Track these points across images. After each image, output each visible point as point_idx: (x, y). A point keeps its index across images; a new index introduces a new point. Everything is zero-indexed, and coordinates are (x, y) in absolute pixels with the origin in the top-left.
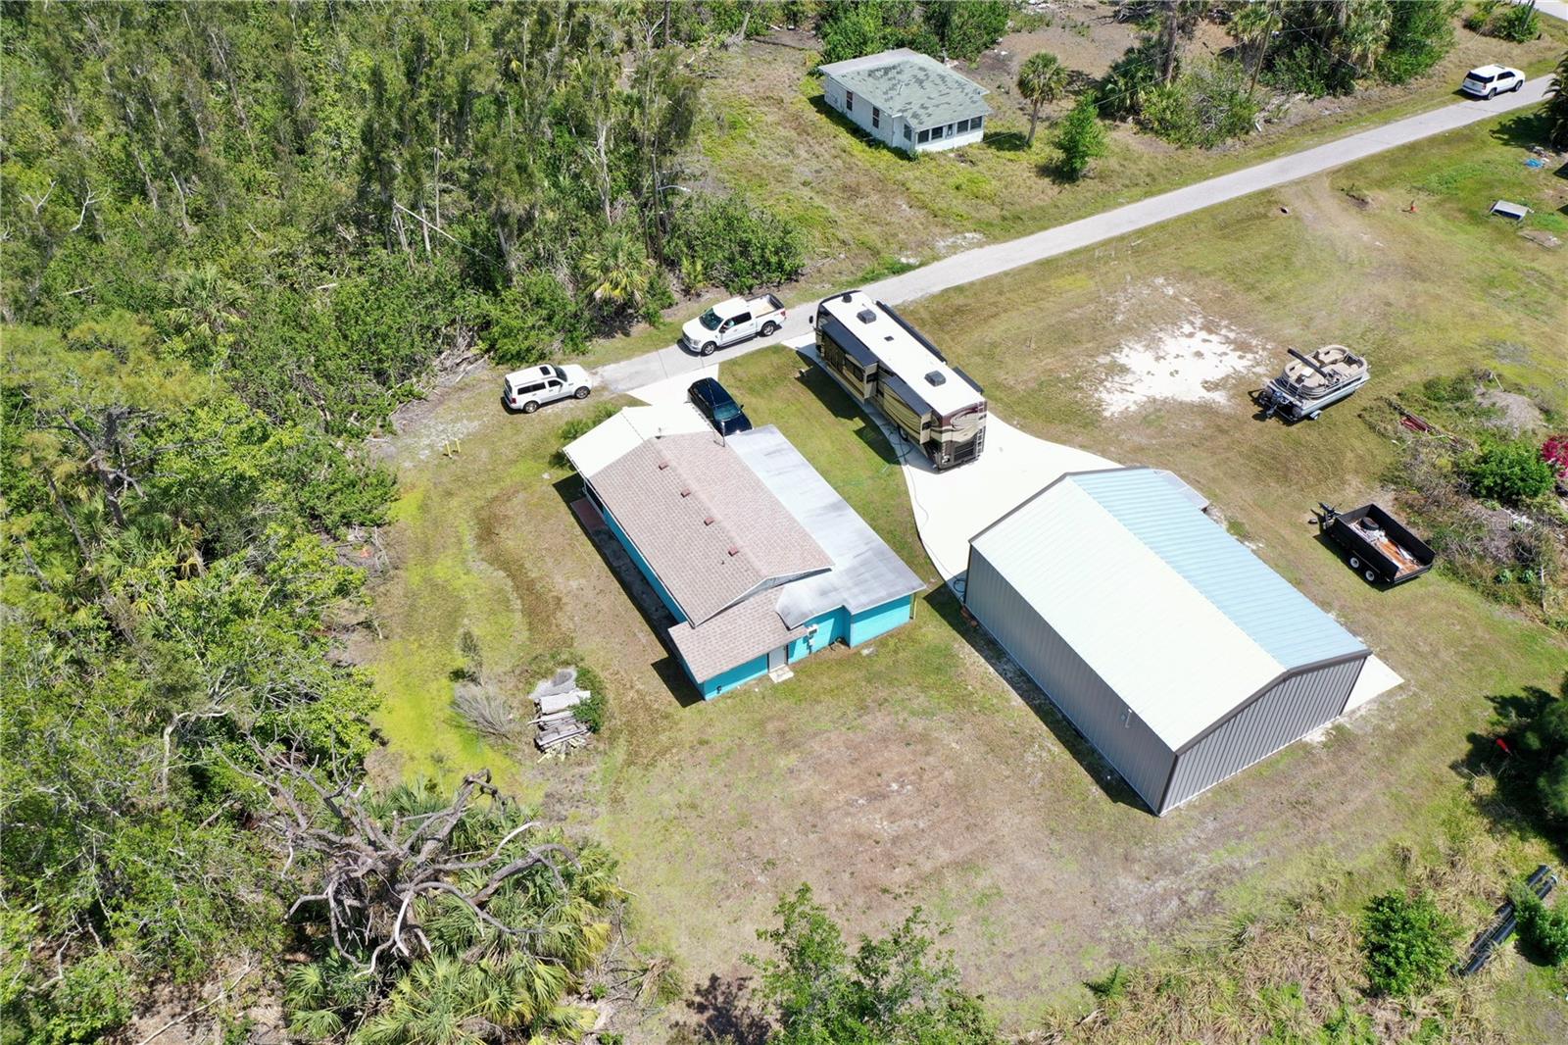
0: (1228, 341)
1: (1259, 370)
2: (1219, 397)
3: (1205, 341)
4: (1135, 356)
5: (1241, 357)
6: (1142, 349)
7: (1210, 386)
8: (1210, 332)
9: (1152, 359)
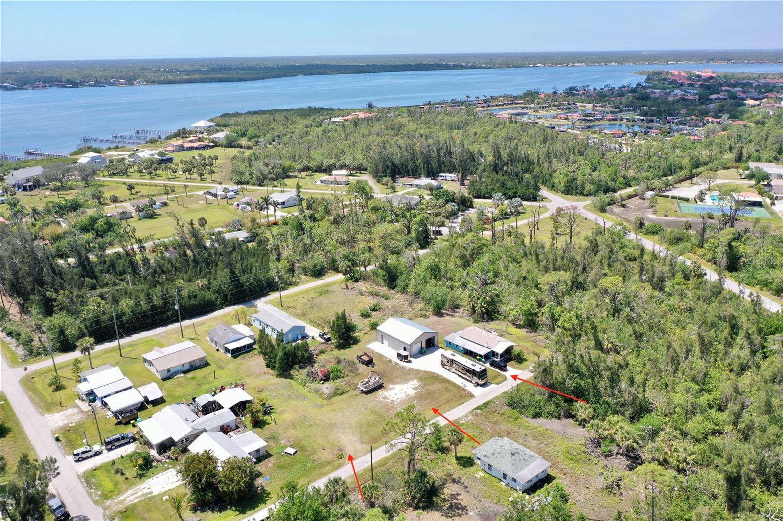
0: (388, 399)
2: (391, 386)
3: (394, 398)
4: (412, 392)
5: (385, 395)
6: (410, 394)
7: (394, 388)
8: (393, 400)
9: (407, 392)
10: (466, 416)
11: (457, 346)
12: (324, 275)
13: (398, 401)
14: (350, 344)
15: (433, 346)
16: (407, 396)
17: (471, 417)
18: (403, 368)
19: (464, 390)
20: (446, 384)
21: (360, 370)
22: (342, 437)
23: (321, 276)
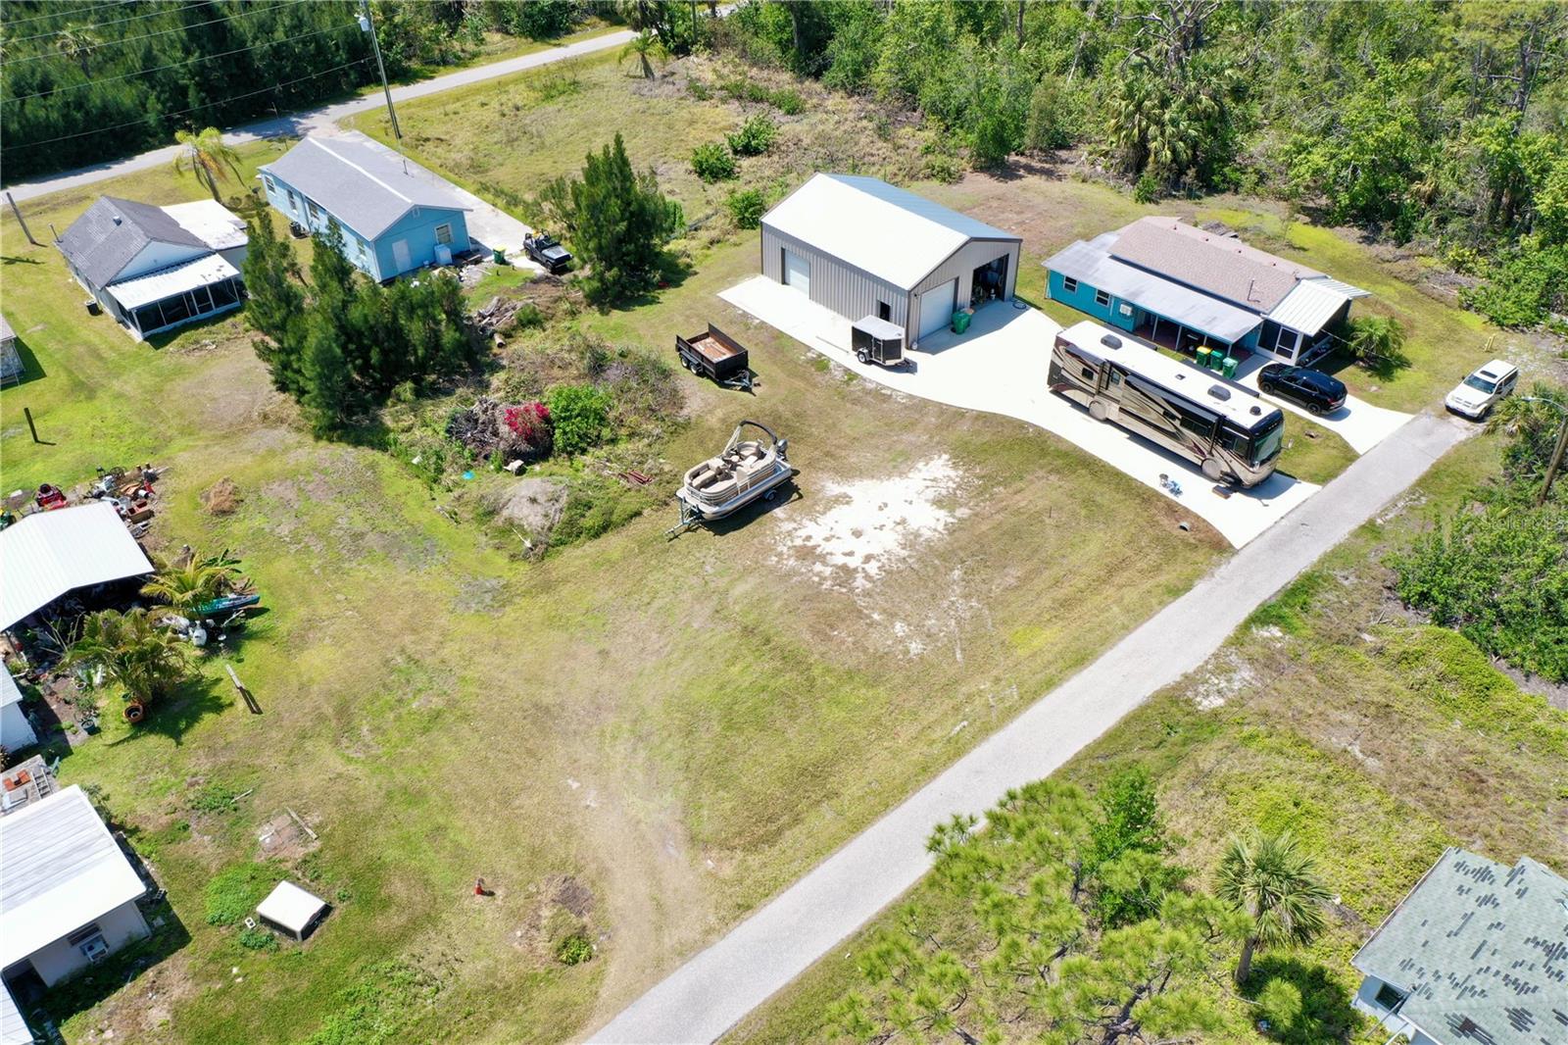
0: (822, 558)
1: (788, 526)
2: (833, 488)
3: (850, 554)
4: (930, 521)
5: (809, 538)
6: (923, 531)
7: (845, 499)
8: (844, 568)
9: (909, 521)
10: (1219, 665)
11: (1103, 297)
12: (569, 31)
13: (872, 568)
14: (648, 285)
15: (1000, 295)
16: (911, 540)
17: (1246, 673)
18: (881, 395)
19: (1173, 510)
20: (1084, 482)
21: (692, 408)
22: (591, 800)
23: (557, 36)
